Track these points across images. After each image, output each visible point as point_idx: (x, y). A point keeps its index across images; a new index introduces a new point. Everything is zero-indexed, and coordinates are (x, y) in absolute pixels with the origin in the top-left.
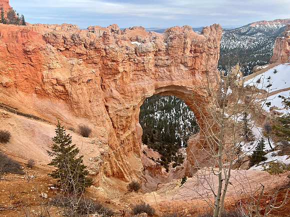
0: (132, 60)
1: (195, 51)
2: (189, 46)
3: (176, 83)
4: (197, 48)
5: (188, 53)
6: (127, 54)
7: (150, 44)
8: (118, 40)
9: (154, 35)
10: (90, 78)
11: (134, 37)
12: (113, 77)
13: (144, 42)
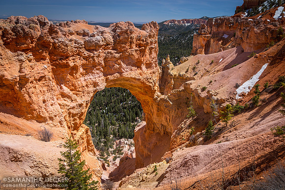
0: (82, 53)
1: (140, 45)
4: (141, 42)
5: (134, 47)
6: (75, 48)
7: (99, 38)
8: (64, 33)
9: (100, 29)
10: (43, 75)
11: (80, 30)
12: (62, 72)
13: (93, 36)
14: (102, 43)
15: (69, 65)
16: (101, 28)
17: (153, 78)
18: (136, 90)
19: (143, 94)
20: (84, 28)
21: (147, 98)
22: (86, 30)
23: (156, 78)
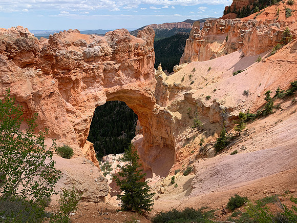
0: (82, 66)
1: (138, 55)
2: (133, 49)
3: (126, 87)
4: (139, 51)
5: (133, 56)
6: (75, 60)
7: (97, 48)
8: (62, 44)
9: (97, 38)
10: (52, 91)
11: (76, 41)
12: (65, 86)
13: (92, 46)
14: (101, 54)
15: (71, 79)
17: (151, 89)
18: (134, 102)
19: (141, 107)
20: (80, 38)
21: (146, 110)
22: (83, 41)
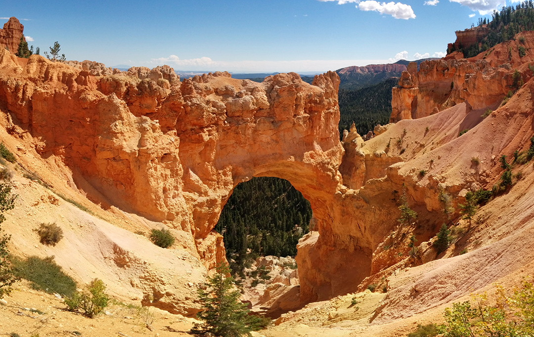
2: (302, 102)
5: (302, 112)
6: (213, 113)
7: (247, 98)
8: (200, 91)
9: (250, 85)
10: (167, 151)
11: (221, 87)
12: (192, 148)
13: (239, 95)
14: (252, 107)
15: (203, 140)
16: (252, 84)
17: (332, 161)
18: (303, 182)
19: (315, 189)
20: (226, 84)
21: (322, 194)
22: (230, 86)
23: (337, 162)
